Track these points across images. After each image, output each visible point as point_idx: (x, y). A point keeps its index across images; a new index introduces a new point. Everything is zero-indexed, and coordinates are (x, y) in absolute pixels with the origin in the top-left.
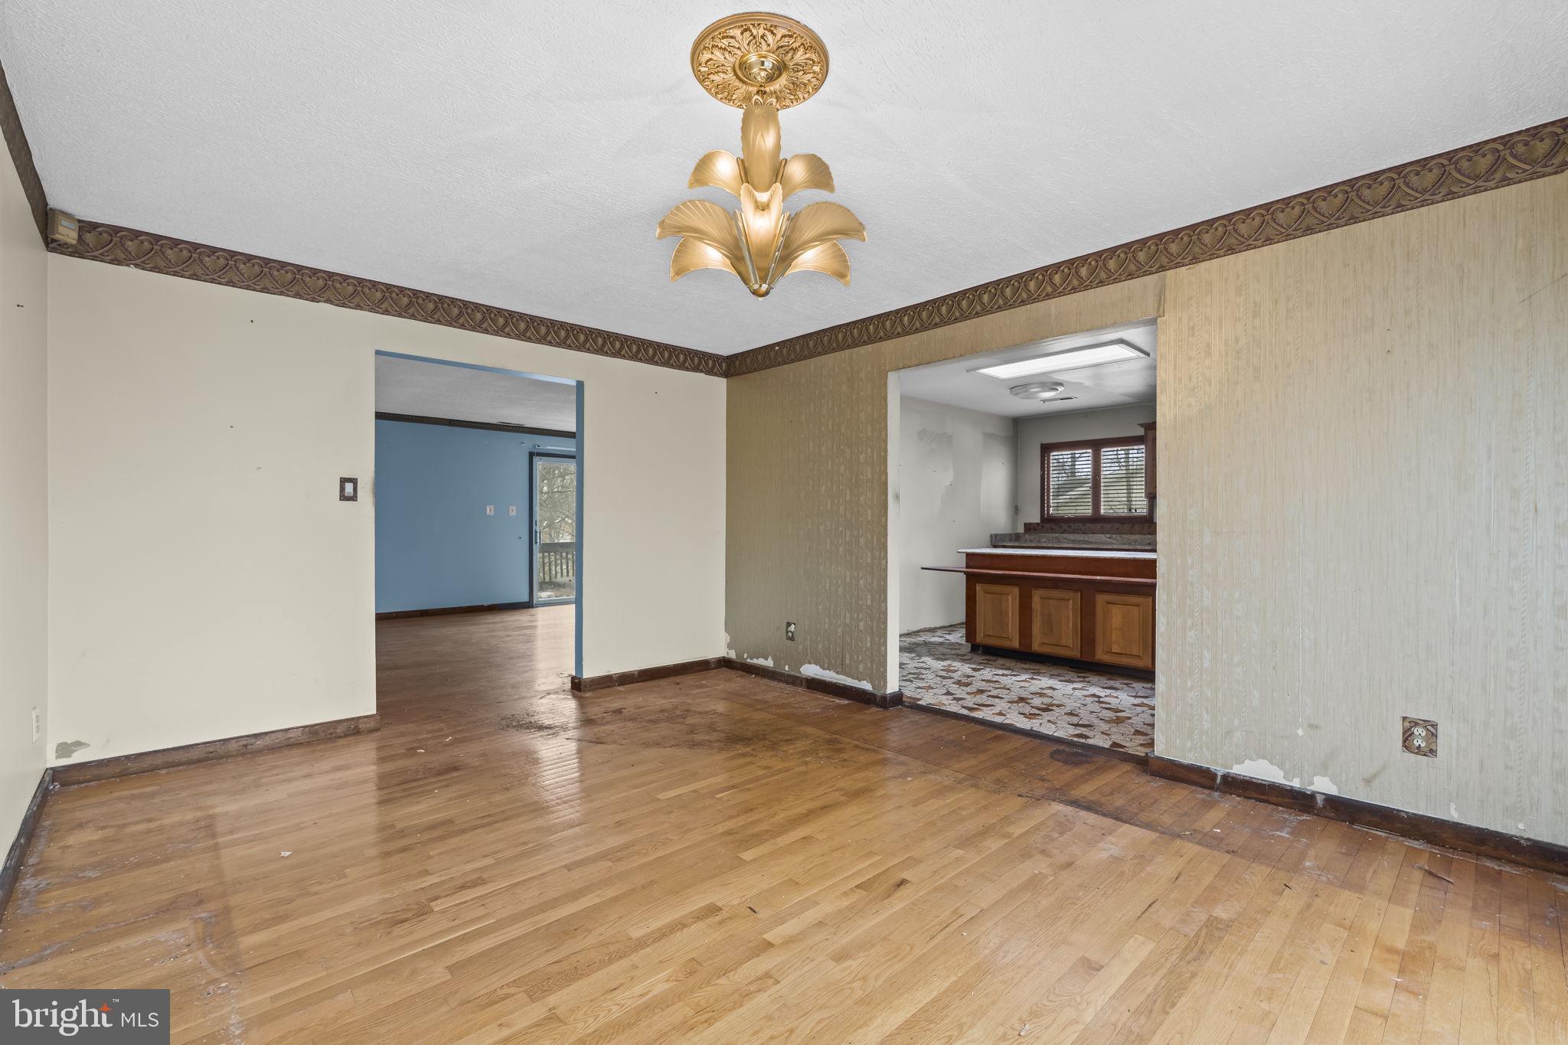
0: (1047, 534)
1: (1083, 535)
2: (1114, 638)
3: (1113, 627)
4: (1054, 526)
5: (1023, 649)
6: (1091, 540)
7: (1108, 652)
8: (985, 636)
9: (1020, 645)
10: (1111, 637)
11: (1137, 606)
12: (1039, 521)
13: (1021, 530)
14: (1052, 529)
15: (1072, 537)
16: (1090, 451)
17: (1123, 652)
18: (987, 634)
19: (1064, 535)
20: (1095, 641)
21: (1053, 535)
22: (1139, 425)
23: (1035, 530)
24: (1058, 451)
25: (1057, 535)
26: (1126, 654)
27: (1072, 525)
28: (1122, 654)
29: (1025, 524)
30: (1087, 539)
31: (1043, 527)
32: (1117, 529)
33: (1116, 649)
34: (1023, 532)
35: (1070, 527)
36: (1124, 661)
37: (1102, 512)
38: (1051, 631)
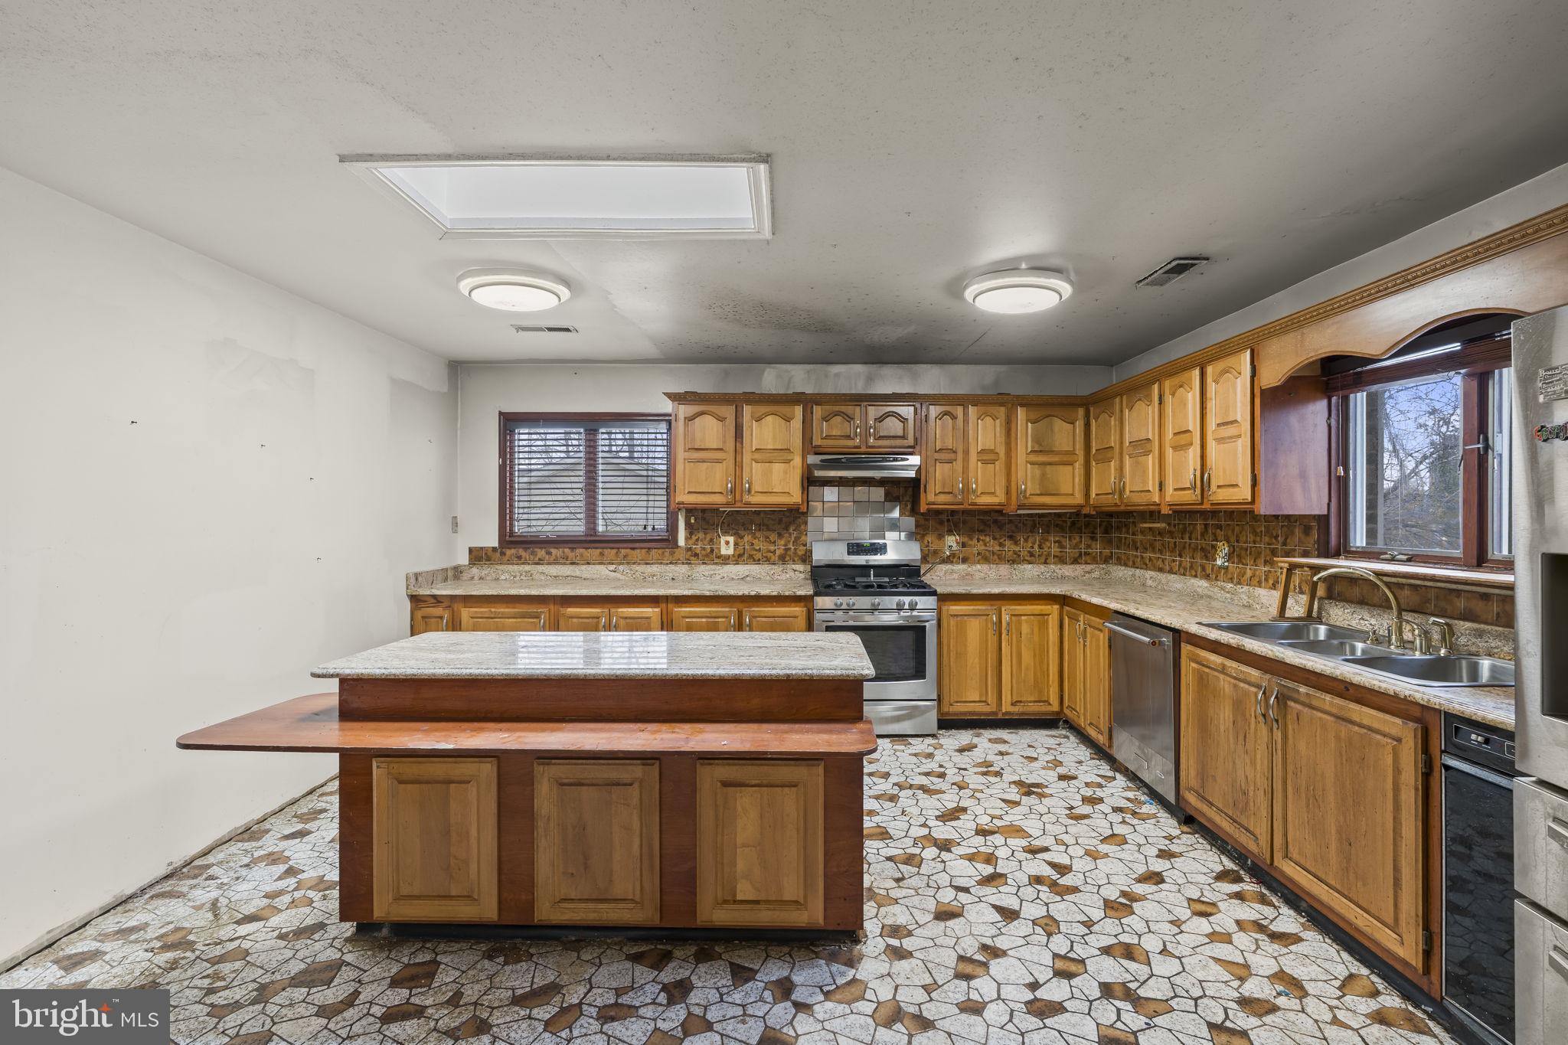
0: (510, 567)
1: (572, 567)
2: (741, 865)
3: (739, 840)
4: (522, 552)
5: (511, 919)
6: (584, 576)
7: (725, 902)
8: (399, 898)
9: (500, 914)
10: (734, 864)
11: (793, 785)
12: (496, 545)
13: (463, 559)
14: (519, 557)
15: (553, 570)
16: (582, 430)
17: (762, 897)
18: (405, 891)
19: (540, 568)
20: (694, 878)
21: (521, 568)
22: (664, 394)
23: (489, 559)
24: (530, 427)
25: (527, 568)
26: (767, 902)
27: (554, 551)
28: (757, 902)
29: (471, 550)
30: (578, 573)
31: (503, 554)
32: (625, 557)
33: (744, 891)
34: (467, 562)
35: (549, 553)
36: (764, 918)
37: (601, 529)
38: (586, 867)
